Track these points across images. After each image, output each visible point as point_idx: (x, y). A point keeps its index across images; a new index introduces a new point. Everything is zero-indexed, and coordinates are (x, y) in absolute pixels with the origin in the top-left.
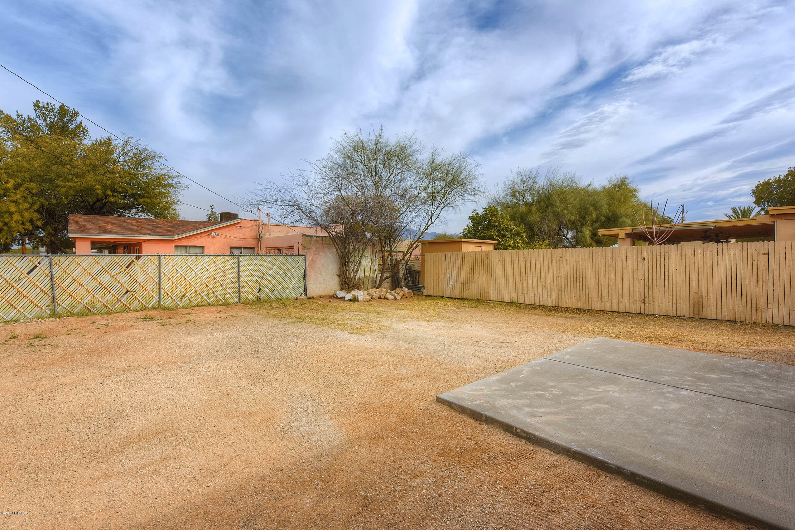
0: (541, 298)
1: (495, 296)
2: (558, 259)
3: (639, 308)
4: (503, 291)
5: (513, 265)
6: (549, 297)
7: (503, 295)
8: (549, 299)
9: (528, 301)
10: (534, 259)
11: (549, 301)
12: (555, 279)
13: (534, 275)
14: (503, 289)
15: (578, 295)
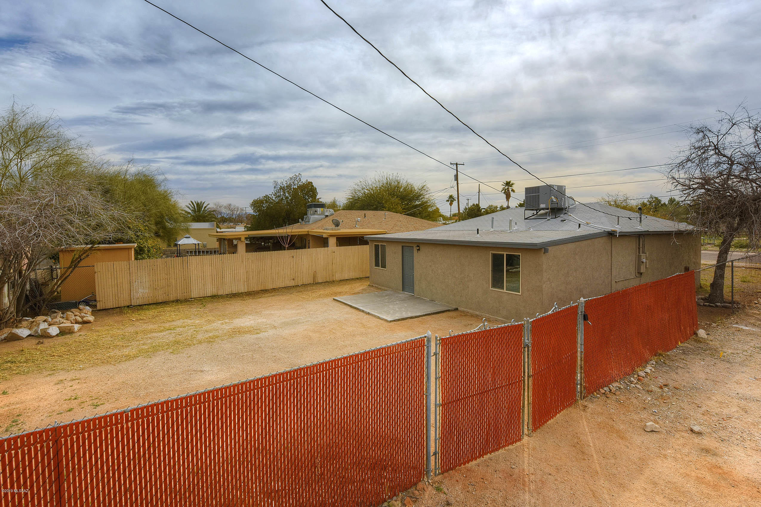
0: (236, 288)
1: (195, 294)
2: (247, 260)
3: (292, 283)
4: (203, 288)
5: (211, 267)
6: (242, 286)
7: (203, 292)
8: (242, 288)
9: (226, 292)
10: (229, 261)
11: (243, 289)
12: (245, 274)
13: (229, 273)
14: (203, 287)
15: (261, 282)
